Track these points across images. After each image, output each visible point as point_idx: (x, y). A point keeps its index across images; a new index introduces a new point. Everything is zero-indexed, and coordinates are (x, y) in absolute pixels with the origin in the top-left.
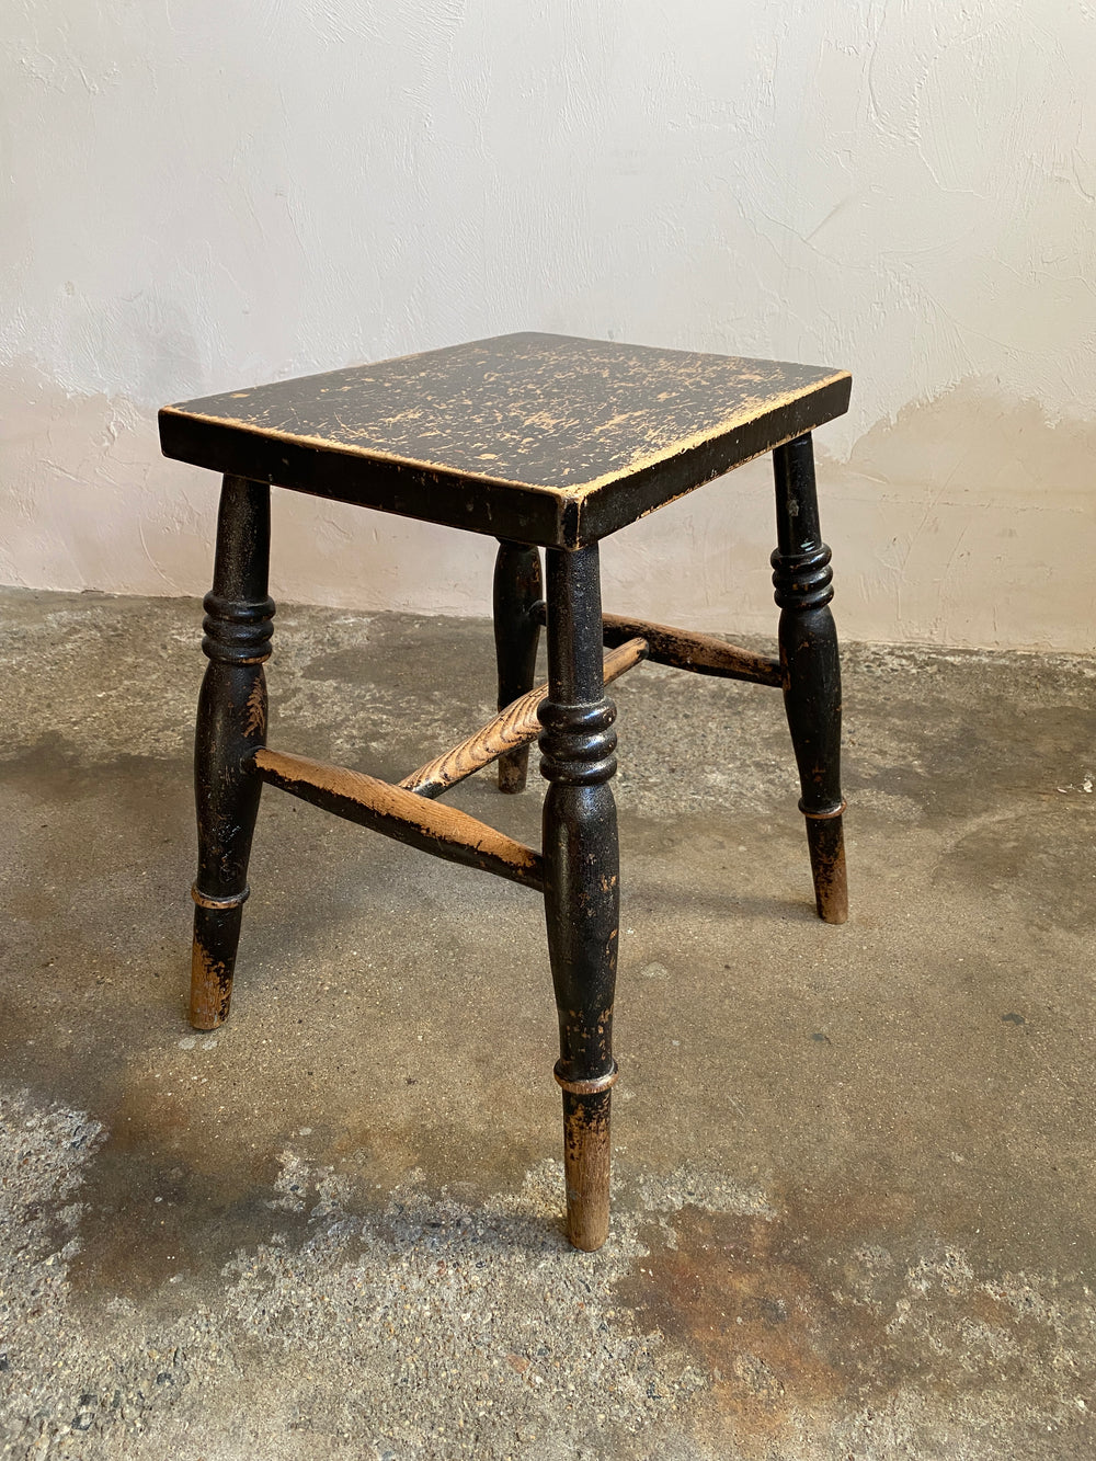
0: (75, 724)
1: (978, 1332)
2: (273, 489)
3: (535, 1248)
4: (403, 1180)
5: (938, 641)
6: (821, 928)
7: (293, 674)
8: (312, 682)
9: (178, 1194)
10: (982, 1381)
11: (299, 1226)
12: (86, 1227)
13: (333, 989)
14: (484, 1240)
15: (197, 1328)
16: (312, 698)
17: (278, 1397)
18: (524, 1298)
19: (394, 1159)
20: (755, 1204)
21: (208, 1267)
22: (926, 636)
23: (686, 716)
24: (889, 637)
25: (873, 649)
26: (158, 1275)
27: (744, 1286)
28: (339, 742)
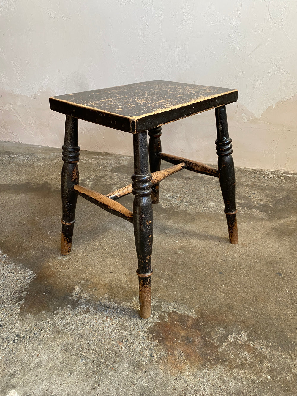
0: (52, 180)
1: (244, 354)
2: (78, 119)
3: (131, 316)
4: (103, 296)
5: (286, 170)
6: (230, 245)
7: (107, 171)
8: (111, 173)
9: (49, 293)
10: (242, 366)
11: (75, 304)
12: (26, 298)
13: (98, 248)
14: (119, 313)
15: (46, 324)
16: (110, 177)
17: (60, 342)
18: (125, 328)
19: (102, 290)
20: (192, 313)
21: (51, 310)
22: (283, 169)
23: (207, 187)
24: (271, 168)
25: (266, 172)
26: (40, 310)
27: (183, 333)
28: (114, 188)
